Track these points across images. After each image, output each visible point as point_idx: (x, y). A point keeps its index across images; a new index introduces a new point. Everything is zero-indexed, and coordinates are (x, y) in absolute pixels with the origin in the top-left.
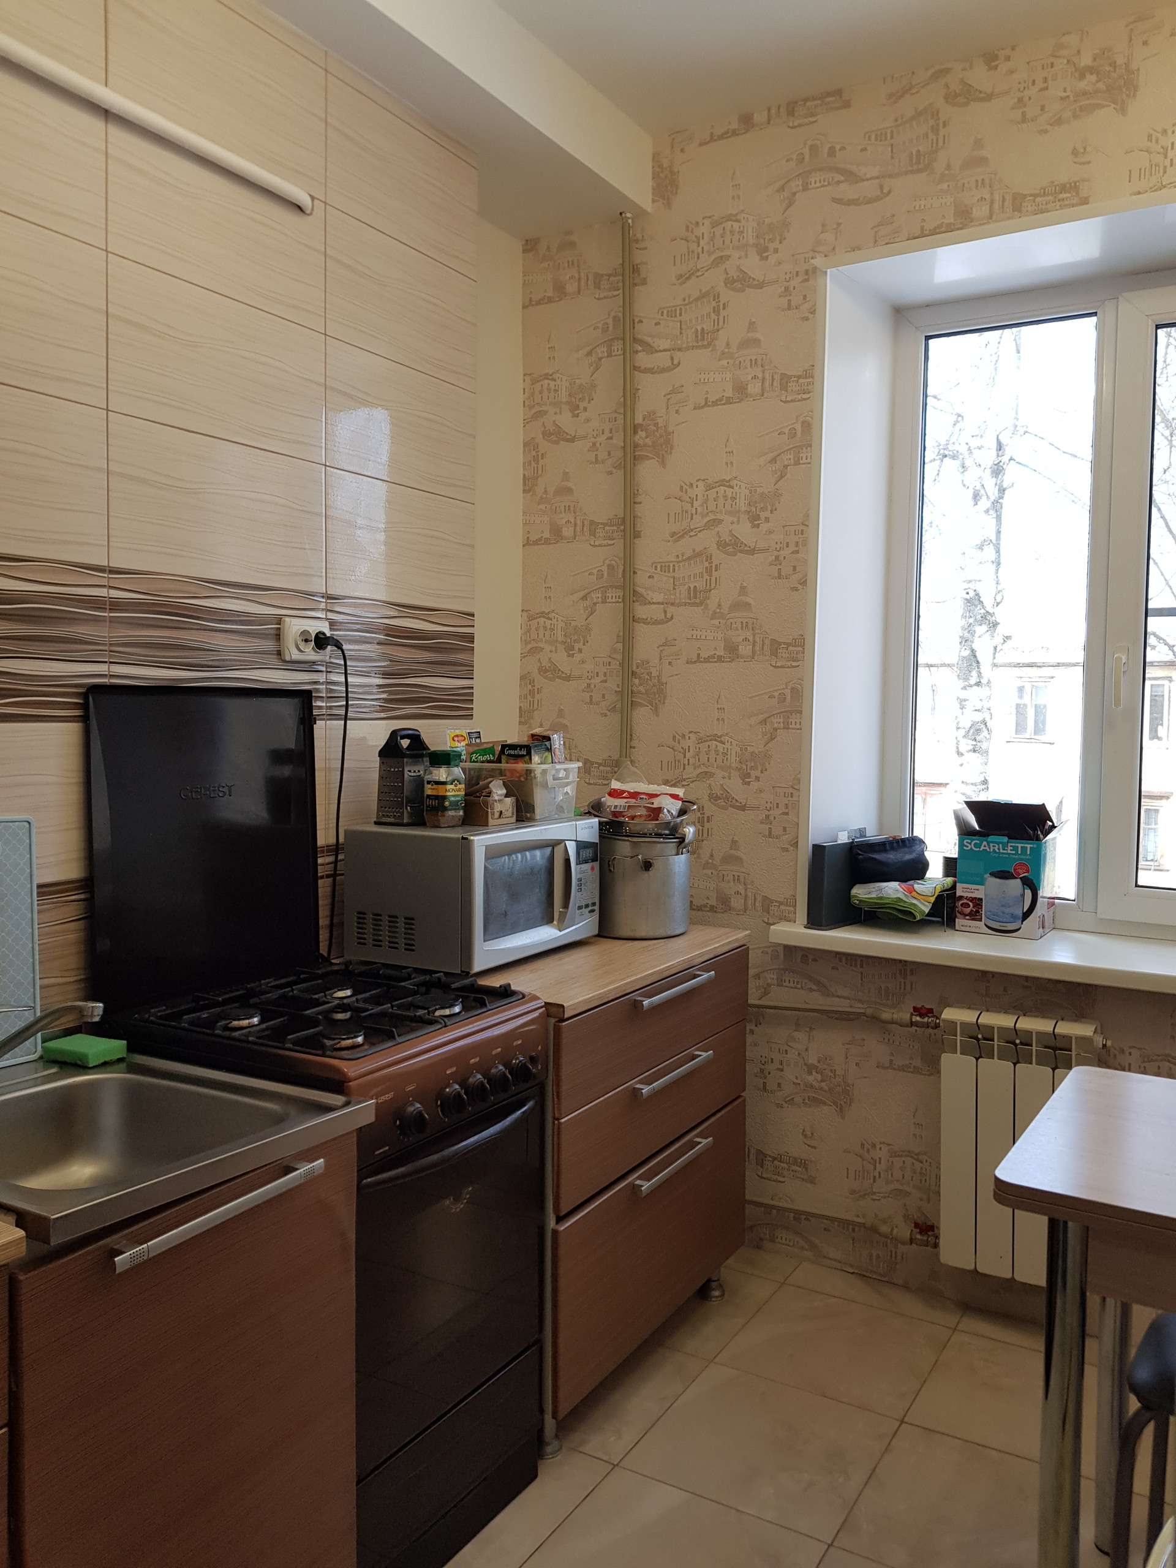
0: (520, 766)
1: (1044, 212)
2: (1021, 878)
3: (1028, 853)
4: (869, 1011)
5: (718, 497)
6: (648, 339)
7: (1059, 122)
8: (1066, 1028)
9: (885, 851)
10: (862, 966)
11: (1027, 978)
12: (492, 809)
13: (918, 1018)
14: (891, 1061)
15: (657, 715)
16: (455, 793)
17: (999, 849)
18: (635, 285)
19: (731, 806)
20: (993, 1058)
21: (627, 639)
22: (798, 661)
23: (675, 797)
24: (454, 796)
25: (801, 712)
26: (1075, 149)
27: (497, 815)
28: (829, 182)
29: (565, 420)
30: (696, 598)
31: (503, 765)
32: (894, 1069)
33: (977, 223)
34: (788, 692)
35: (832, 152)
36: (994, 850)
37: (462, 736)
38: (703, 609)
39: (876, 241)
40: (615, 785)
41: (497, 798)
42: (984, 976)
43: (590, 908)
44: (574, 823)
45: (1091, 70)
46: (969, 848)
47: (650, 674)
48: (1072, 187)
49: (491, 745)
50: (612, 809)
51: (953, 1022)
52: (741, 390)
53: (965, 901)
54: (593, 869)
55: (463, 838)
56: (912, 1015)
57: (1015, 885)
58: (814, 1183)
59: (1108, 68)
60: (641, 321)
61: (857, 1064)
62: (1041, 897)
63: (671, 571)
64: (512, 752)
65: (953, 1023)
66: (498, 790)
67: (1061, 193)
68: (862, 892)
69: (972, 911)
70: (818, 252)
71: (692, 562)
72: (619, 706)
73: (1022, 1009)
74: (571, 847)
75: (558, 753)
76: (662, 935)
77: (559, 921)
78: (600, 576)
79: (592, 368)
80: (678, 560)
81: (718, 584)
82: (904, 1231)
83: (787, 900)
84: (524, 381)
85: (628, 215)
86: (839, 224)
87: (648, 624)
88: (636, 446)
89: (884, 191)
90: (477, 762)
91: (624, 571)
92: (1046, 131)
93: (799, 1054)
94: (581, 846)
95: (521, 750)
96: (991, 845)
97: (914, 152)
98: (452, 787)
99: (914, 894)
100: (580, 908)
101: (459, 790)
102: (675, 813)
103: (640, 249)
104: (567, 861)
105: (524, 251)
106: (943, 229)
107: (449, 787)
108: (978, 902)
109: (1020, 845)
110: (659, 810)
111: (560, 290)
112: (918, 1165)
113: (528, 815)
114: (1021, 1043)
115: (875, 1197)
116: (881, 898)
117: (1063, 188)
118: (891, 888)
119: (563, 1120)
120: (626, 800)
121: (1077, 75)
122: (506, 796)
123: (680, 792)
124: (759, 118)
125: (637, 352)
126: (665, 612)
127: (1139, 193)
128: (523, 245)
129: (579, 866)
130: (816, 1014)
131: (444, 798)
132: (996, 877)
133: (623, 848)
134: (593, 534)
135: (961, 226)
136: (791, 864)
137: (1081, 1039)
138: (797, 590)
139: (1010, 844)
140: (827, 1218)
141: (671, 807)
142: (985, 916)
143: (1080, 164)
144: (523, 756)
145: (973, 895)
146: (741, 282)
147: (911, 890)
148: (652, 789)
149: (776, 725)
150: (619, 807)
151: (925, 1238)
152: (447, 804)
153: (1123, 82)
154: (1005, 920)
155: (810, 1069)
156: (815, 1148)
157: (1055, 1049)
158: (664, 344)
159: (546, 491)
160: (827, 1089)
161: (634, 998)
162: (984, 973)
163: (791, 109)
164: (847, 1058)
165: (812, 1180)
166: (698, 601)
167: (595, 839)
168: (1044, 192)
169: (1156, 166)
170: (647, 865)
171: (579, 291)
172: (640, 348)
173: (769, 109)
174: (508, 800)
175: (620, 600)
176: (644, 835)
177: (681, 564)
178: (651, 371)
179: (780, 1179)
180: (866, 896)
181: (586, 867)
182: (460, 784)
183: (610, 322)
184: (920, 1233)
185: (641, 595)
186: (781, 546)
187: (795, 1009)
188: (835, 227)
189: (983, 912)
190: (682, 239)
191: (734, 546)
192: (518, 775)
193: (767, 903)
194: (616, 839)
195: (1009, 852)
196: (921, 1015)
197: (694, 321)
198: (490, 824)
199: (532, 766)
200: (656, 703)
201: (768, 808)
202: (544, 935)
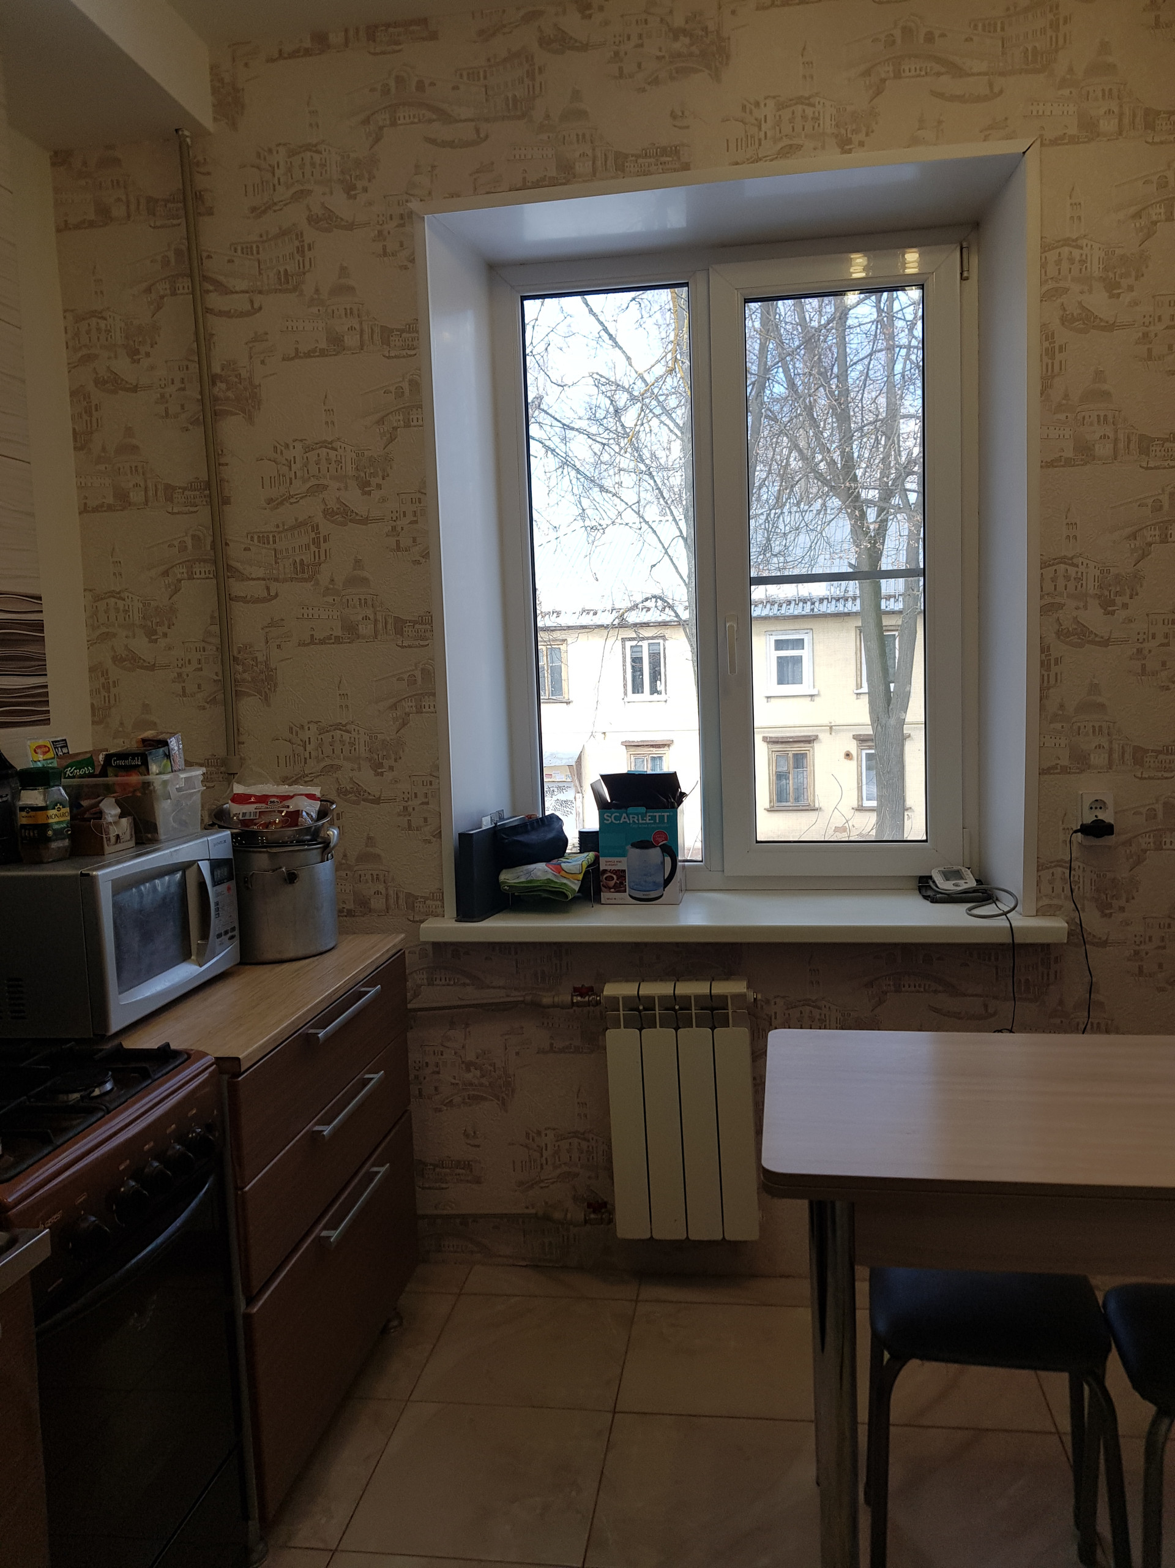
0: (135, 779)
1: (647, 175)
2: (660, 846)
3: (666, 821)
4: (529, 998)
5: (320, 460)
6: (221, 278)
7: (655, 82)
8: (721, 988)
9: (527, 832)
10: (516, 953)
11: (677, 944)
12: (107, 833)
13: (579, 998)
14: (552, 1044)
15: (269, 705)
16: (58, 818)
17: (638, 820)
18: (200, 214)
19: (364, 800)
20: (656, 1027)
21: (223, 620)
22: (427, 640)
23: (311, 797)
24: (57, 823)
25: (434, 695)
26: (672, 112)
27: (113, 840)
28: (419, 120)
29: (122, 365)
30: (303, 572)
31: (111, 779)
32: (555, 1052)
33: (580, 180)
34: (418, 674)
35: (420, 87)
36: (633, 821)
37: (45, 746)
38: (313, 585)
39: (475, 189)
40: (238, 789)
41: (110, 819)
42: (637, 947)
43: (230, 934)
44: (206, 839)
45: (684, 32)
46: (610, 821)
47: (255, 659)
48: (673, 151)
49: (89, 755)
50: (241, 817)
51: (614, 998)
52: (336, 342)
53: (609, 874)
54: (229, 889)
55: (82, 875)
56: (572, 996)
57: (655, 853)
58: (480, 1183)
59: (700, 33)
60: (209, 257)
61: (517, 1054)
62: (681, 861)
63: (271, 542)
64: (121, 763)
65: (614, 1000)
66: (111, 810)
67: (663, 156)
68: (510, 877)
69: (616, 883)
70: (412, 195)
71: (296, 532)
72: (220, 697)
73: (676, 976)
74: (205, 867)
75: (177, 760)
76: (314, 952)
77: (198, 955)
78: (183, 548)
79: (152, 307)
80: (277, 530)
81: (328, 557)
82: (577, 1213)
83: (433, 894)
84: (65, 317)
85: (187, 133)
86: (434, 167)
87: (248, 602)
88: (216, 399)
89: (481, 136)
90: (74, 777)
91: (213, 541)
92: (644, 90)
93: (455, 1053)
94: (215, 864)
95: (133, 759)
96: (631, 816)
97: (510, 96)
98: (54, 812)
99: (563, 873)
100: (219, 936)
101: (64, 815)
102: (314, 815)
103: (203, 174)
104: (202, 885)
105: (53, 164)
106: (547, 183)
107: (51, 812)
108: (621, 874)
109: (657, 815)
110: (297, 814)
111: (104, 213)
112: (584, 1144)
113: (149, 836)
114: (681, 1009)
115: (542, 1185)
116: (531, 881)
117: (664, 151)
118: (539, 870)
119: (247, 1189)
120: (255, 806)
121: (671, 35)
122: (121, 816)
123: (317, 791)
124: (336, 38)
125: (208, 292)
126: (268, 588)
127: (737, 164)
128: (51, 158)
129: (215, 888)
130: (471, 1009)
131: (47, 826)
132: (637, 848)
133: (261, 861)
134: (170, 499)
135: (564, 181)
136: (435, 856)
137: (735, 997)
138: (419, 563)
139: (648, 814)
140: (495, 1216)
141: (310, 809)
142: (630, 887)
143: (680, 128)
144: (138, 766)
145: (616, 868)
146: (326, 221)
147: (559, 869)
148: (284, 789)
149: (407, 710)
150: (248, 815)
151: (599, 1216)
152: (50, 833)
153: (715, 48)
154: (648, 889)
155: (468, 1066)
156: (478, 1146)
157: (712, 1009)
158: (241, 285)
159: (104, 449)
160: (487, 1084)
161: (306, 1032)
162: (637, 945)
163: (372, 32)
164: (506, 1049)
165: (478, 1181)
166: (306, 576)
167: (229, 855)
168: (646, 154)
169: (751, 137)
170: (292, 878)
171: (129, 216)
172: (211, 288)
173: (346, 31)
174: (124, 821)
175: (211, 576)
176: (284, 844)
177: (283, 535)
178: (227, 314)
179: (444, 1186)
180: (515, 881)
181: (222, 888)
182: (63, 807)
183: (172, 255)
184: (594, 1212)
185: (237, 570)
186: (398, 515)
187: (450, 1008)
188: (430, 169)
189: (627, 884)
190: (253, 166)
191: (343, 515)
192: (131, 789)
193: (411, 900)
194: (250, 852)
195: (648, 821)
196: (582, 996)
197: (274, 262)
198: (106, 853)
199: (150, 778)
200: (265, 692)
201: (406, 799)
202: (184, 973)
